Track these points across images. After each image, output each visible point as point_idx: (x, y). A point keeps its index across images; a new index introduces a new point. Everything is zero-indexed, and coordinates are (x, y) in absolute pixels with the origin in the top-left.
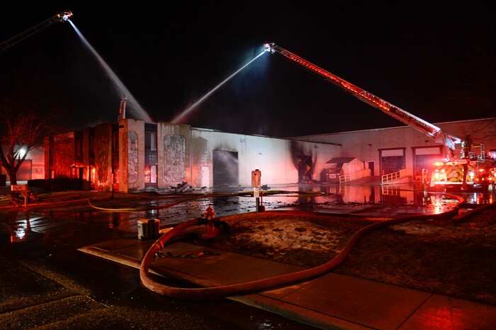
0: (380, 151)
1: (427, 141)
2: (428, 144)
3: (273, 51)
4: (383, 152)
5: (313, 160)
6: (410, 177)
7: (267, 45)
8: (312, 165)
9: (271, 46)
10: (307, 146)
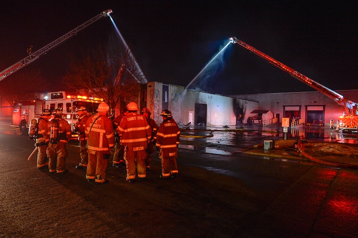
0: (284, 107)
1: (315, 102)
2: (316, 104)
3: (235, 42)
4: (286, 107)
5: (244, 111)
6: (304, 124)
7: (232, 39)
8: (243, 114)
9: (234, 39)
10: (241, 102)
